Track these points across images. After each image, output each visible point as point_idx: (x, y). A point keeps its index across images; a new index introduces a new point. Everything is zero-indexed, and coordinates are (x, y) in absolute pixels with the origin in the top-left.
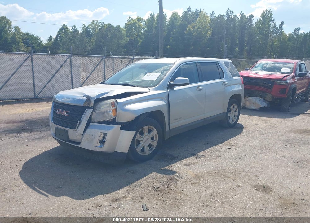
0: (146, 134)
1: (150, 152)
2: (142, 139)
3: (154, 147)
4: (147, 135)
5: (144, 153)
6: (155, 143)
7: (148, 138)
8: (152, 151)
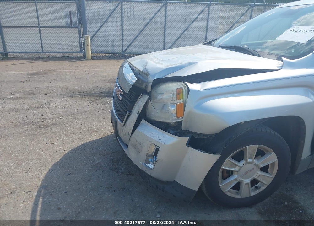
0: (250, 160)
1: (253, 194)
2: (236, 169)
3: (263, 186)
4: (251, 163)
5: (238, 194)
6: (266, 179)
7: (253, 169)
8: (258, 191)
